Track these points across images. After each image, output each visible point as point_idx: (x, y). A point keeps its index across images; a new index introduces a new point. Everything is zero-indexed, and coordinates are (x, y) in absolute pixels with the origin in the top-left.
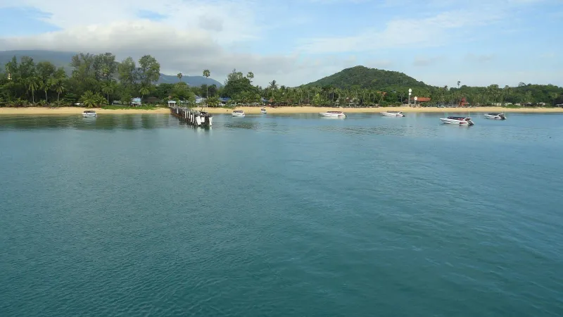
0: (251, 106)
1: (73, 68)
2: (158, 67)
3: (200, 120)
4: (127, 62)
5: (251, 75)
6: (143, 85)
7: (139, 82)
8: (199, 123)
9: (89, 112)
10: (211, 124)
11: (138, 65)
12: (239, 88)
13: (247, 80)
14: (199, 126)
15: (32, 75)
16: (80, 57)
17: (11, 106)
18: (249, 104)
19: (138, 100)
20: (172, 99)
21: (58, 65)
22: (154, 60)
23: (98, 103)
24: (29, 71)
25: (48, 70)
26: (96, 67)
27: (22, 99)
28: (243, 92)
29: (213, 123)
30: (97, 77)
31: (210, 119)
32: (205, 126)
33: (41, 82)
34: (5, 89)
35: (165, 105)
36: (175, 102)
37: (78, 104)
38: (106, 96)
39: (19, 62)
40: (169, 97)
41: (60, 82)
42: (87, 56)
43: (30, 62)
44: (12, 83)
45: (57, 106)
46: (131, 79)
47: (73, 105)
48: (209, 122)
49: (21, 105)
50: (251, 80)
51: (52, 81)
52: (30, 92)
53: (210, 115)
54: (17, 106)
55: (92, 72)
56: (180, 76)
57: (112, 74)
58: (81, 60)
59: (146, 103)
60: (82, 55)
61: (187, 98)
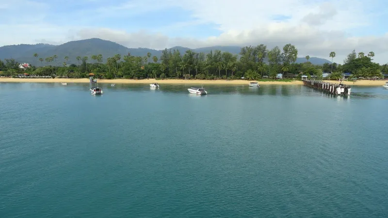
0: (371, 80)
1: (241, 56)
2: (297, 52)
3: (340, 91)
4: (274, 50)
5: (372, 54)
6: (285, 65)
7: (282, 63)
8: (339, 93)
9: (253, 83)
10: (349, 93)
11: (282, 51)
12: (360, 65)
13: (367, 58)
14: (339, 95)
15: (220, 60)
16: (245, 48)
17: (208, 79)
18: (368, 78)
19: (280, 75)
20: (304, 74)
21: (234, 55)
22: (293, 47)
23: (255, 77)
24: (218, 58)
25: (228, 57)
26: (254, 54)
27: (214, 75)
28: (364, 68)
29: (351, 93)
30: (254, 60)
31: (349, 90)
32: (344, 95)
33: (224, 65)
34: (206, 69)
35: (299, 78)
36: (306, 76)
37: (243, 78)
38: (260, 73)
39: (213, 53)
40: (302, 73)
41: (234, 64)
42: (249, 48)
43: (219, 53)
44: (210, 66)
45: (231, 79)
46: (276, 61)
47: (240, 79)
48: (347, 92)
49: (213, 79)
50: (372, 58)
51: (230, 64)
52: (218, 71)
53: (349, 87)
54: (211, 79)
55: (252, 58)
56: (308, 57)
57: (263, 58)
58: (245, 51)
59: (286, 77)
60: (247, 47)
61: (315, 73)
